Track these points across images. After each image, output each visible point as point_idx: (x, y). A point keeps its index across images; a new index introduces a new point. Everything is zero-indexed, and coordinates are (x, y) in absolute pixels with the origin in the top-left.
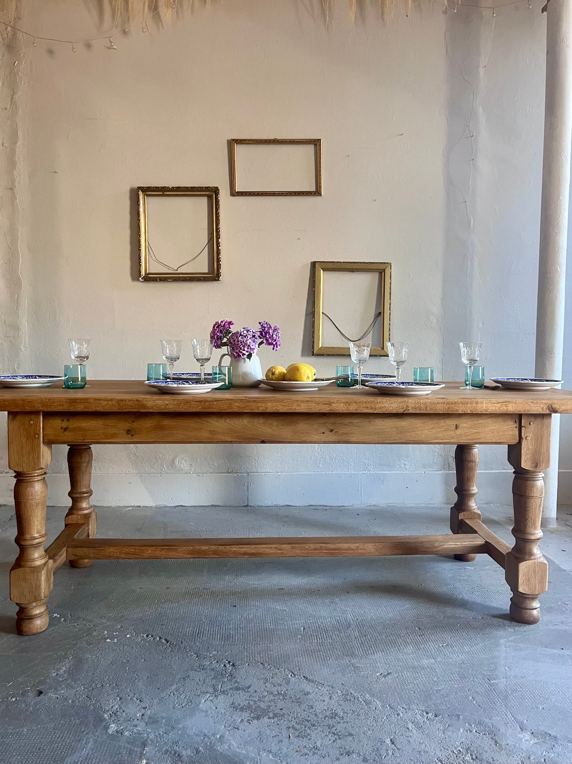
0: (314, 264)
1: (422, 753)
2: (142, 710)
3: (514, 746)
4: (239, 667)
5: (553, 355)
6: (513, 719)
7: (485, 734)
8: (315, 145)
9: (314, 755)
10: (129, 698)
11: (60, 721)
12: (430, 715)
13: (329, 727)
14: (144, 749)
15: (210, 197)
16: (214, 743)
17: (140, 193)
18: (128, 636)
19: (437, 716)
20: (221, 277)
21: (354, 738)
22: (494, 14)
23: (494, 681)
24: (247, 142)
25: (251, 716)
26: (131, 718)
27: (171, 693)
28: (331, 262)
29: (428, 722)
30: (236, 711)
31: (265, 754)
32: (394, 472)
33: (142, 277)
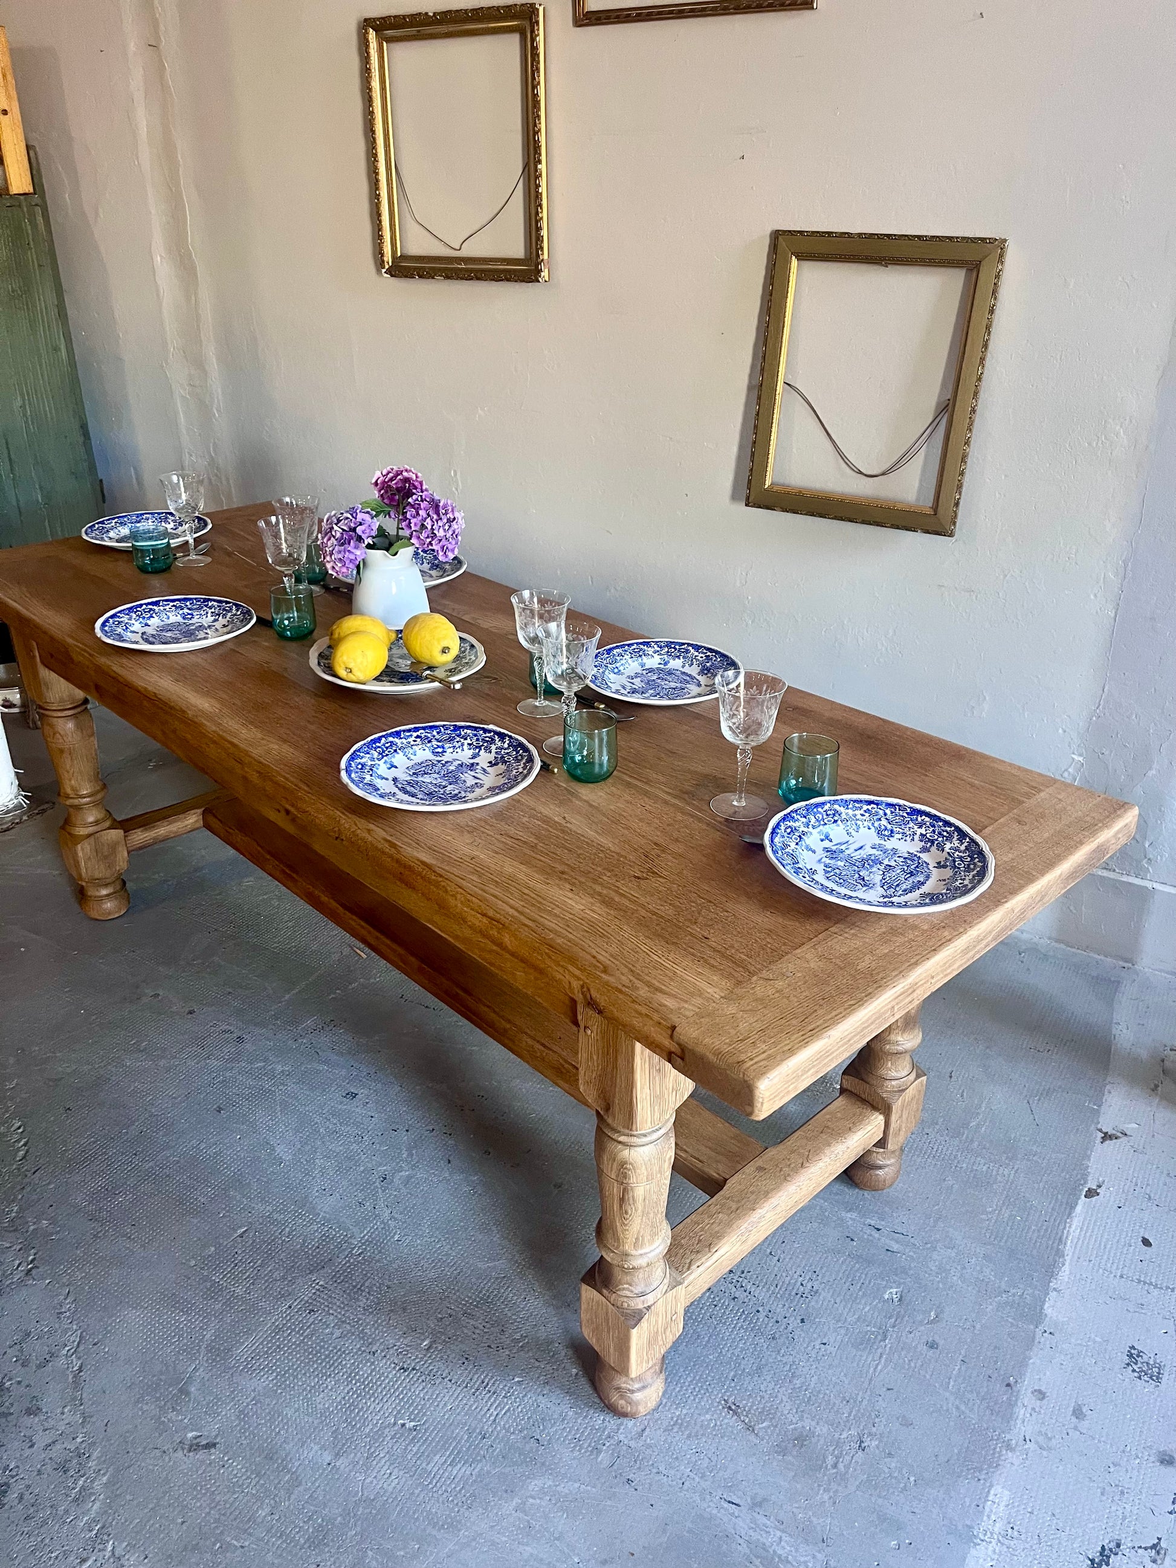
0: (777, 239)
15: (522, 35)
17: (372, 35)
20: (542, 273)
33: (387, 267)
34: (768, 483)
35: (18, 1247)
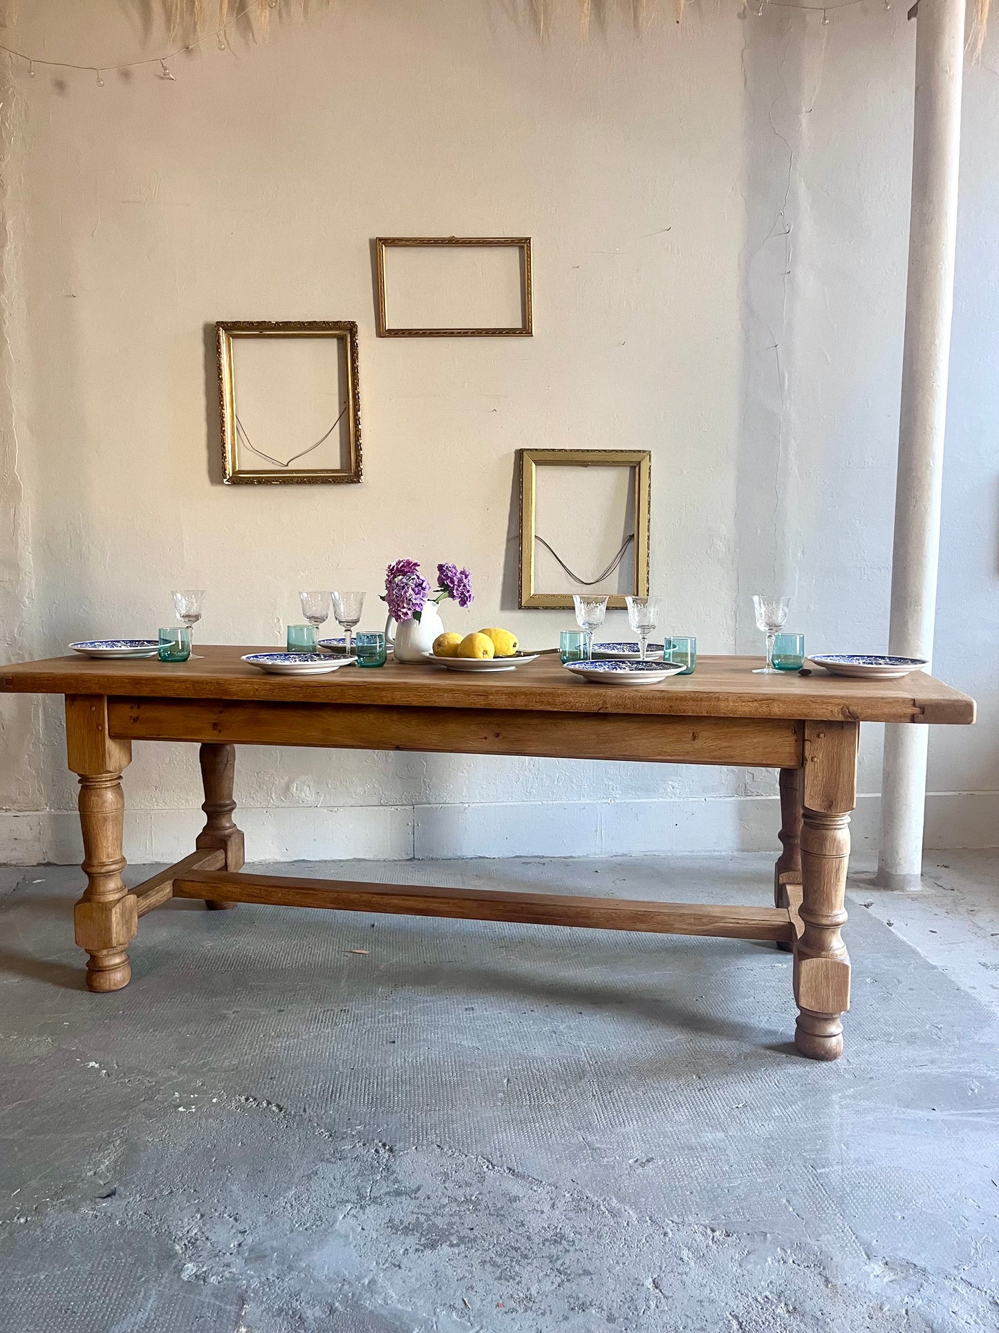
0: (520, 454)
1: (706, 1304)
2: (239, 1235)
3: (857, 1286)
4: (401, 1153)
5: (919, 607)
6: (854, 1238)
7: (808, 1266)
8: (521, 248)
9: (526, 1311)
10: (217, 1214)
11: (101, 1258)
12: (717, 1233)
13: (552, 1260)
14: (241, 1309)
15: (341, 340)
16: (360, 1294)
17: (222, 332)
18: (214, 1100)
19: (729, 1236)
20: (362, 477)
21: (592, 1279)
22: (825, 20)
23: (823, 1170)
24: (403, 242)
25: (422, 1243)
26: (220, 1251)
27: (286, 1203)
28: (548, 450)
29: (714, 1247)
30: (396, 1233)
31: (444, 1312)
32: (656, 800)
33: (228, 477)
34: (532, 593)
35: (361, 1144)
